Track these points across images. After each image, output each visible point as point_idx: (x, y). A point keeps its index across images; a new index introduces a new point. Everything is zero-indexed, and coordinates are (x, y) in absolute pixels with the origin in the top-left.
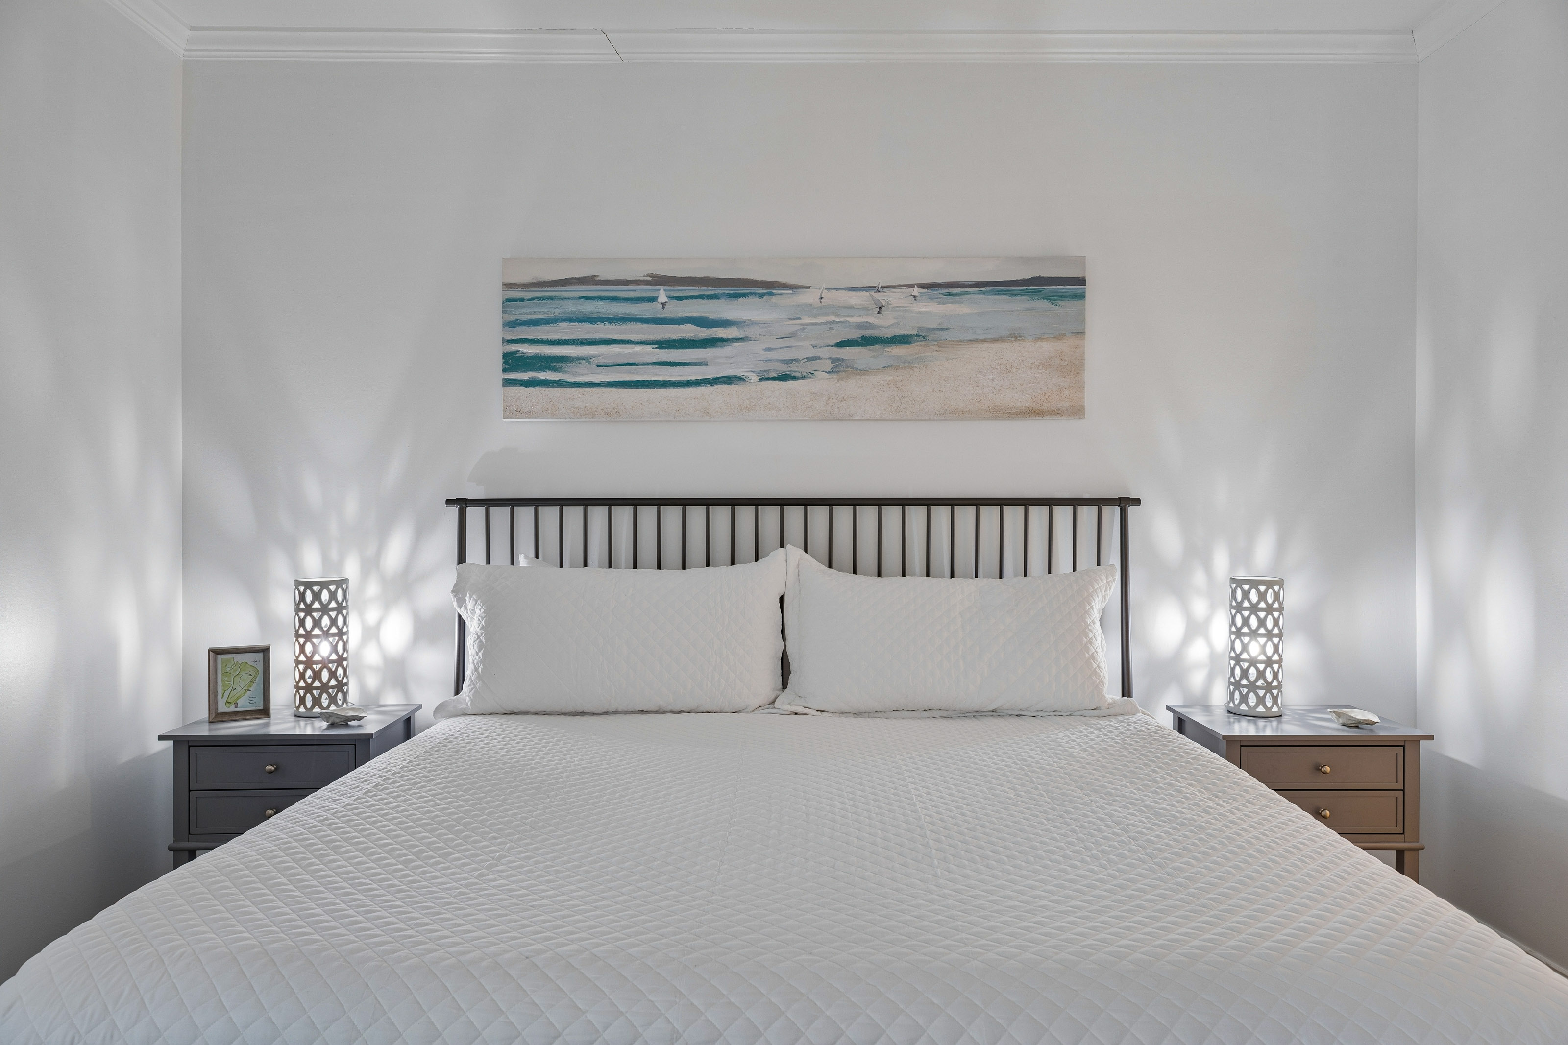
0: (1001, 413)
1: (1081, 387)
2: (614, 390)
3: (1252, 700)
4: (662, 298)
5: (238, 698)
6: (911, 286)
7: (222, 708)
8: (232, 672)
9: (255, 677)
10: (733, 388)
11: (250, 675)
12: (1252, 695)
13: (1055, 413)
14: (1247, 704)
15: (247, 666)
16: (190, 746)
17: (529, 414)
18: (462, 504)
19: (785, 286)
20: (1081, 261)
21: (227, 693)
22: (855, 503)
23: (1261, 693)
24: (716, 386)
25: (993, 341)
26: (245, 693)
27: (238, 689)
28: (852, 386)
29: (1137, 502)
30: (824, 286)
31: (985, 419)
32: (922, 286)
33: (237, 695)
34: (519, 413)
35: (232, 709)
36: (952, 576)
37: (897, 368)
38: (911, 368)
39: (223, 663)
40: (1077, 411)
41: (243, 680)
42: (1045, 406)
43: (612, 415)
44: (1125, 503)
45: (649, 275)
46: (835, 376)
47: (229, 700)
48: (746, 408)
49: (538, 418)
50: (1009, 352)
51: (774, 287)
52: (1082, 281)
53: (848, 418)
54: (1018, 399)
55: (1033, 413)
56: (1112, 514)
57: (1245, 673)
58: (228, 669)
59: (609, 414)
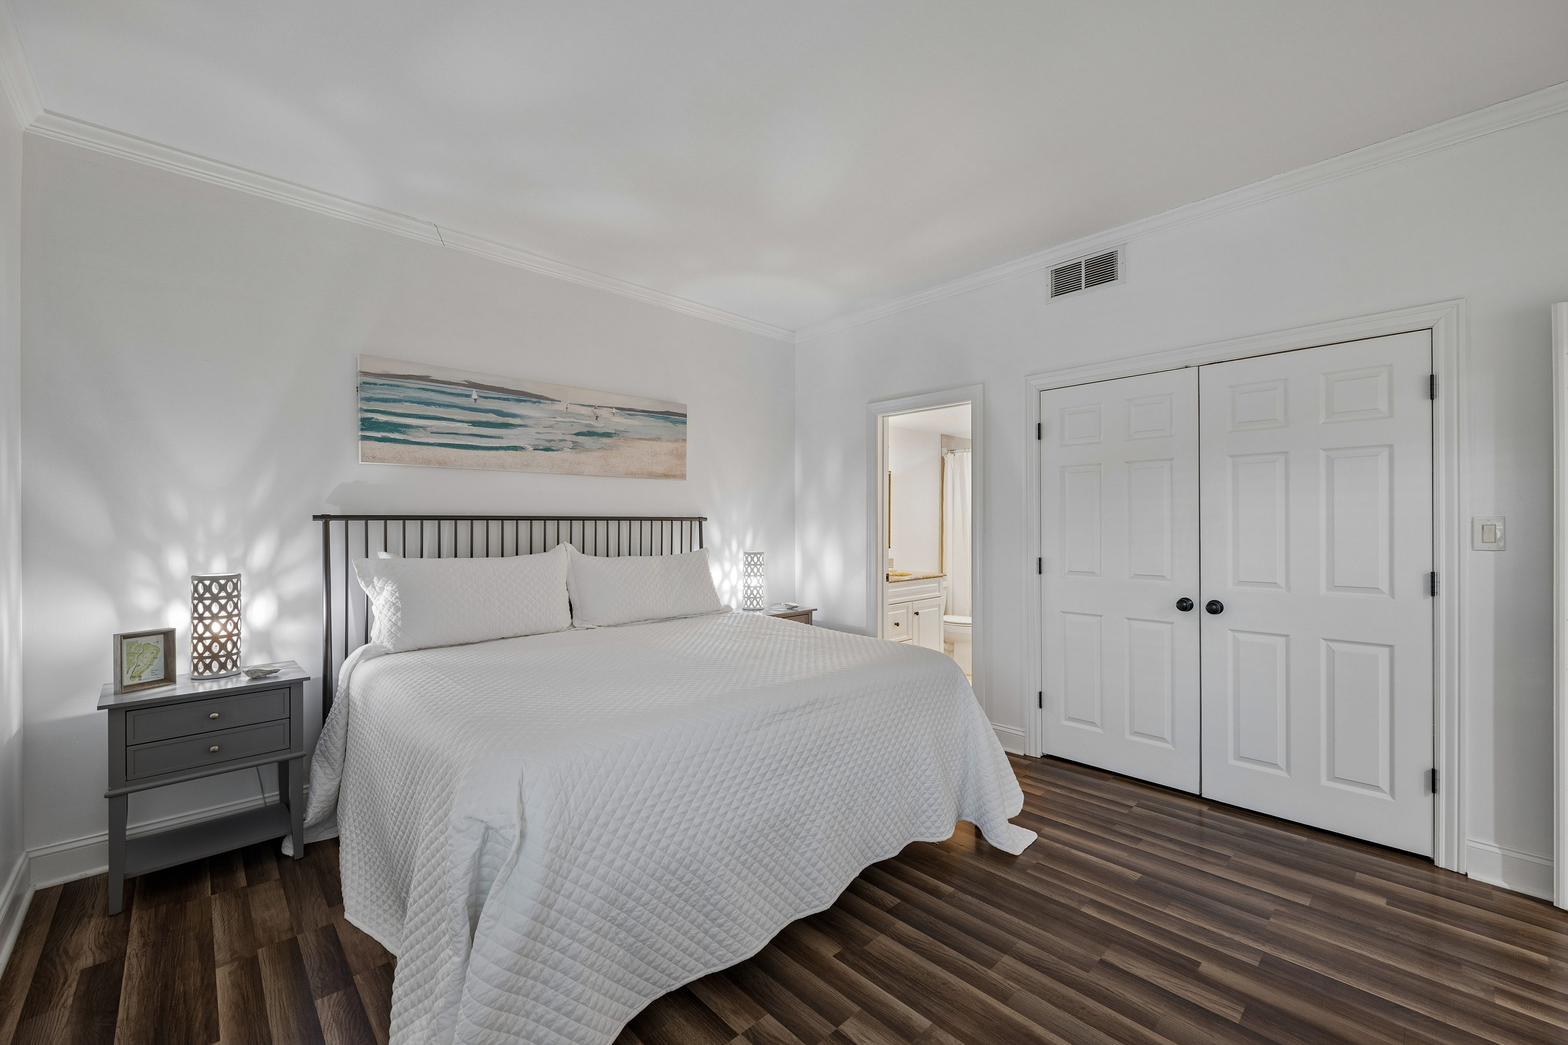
0: (652, 475)
1: (685, 466)
2: (443, 448)
3: (755, 603)
4: (475, 396)
5: (142, 672)
6: (612, 408)
7: (127, 682)
8: (136, 652)
9: (157, 654)
10: (518, 453)
11: (152, 653)
12: (755, 601)
13: (674, 477)
14: (753, 605)
15: (149, 646)
16: (126, 711)
17: (382, 460)
18: (326, 519)
19: (547, 399)
20: (685, 406)
21: (132, 669)
22: (584, 519)
23: (758, 599)
24: (508, 451)
25: (649, 440)
26: (148, 668)
27: (142, 665)
28: (583, 457)
29: (706, 519)
30: (568, 402)
31: (645, 478)
32: (617, 408)
33: (141, 670)
34: (374, 459)
35: (136, 681)
36: (641, 555)
37: (605, 449)
38: (612, 449)
39: (127, 646)
40: (683, 477)
41: (146, 658)
42: (670, 473)
43: (442, 464)
44: (701, 520)
45: (465, 381)
46: (573, 450)
47: (133, 675)
48: (526, 465)
49: (388, 462)
50: (655, 445)
51: (542, 399)
52: (685, 416)
53: (580, 474)
54: (659, 469)
55: (666, 476)
56: (696, 524)
57: (752, 593)
58: (132, 650)
59: (440, 464)
